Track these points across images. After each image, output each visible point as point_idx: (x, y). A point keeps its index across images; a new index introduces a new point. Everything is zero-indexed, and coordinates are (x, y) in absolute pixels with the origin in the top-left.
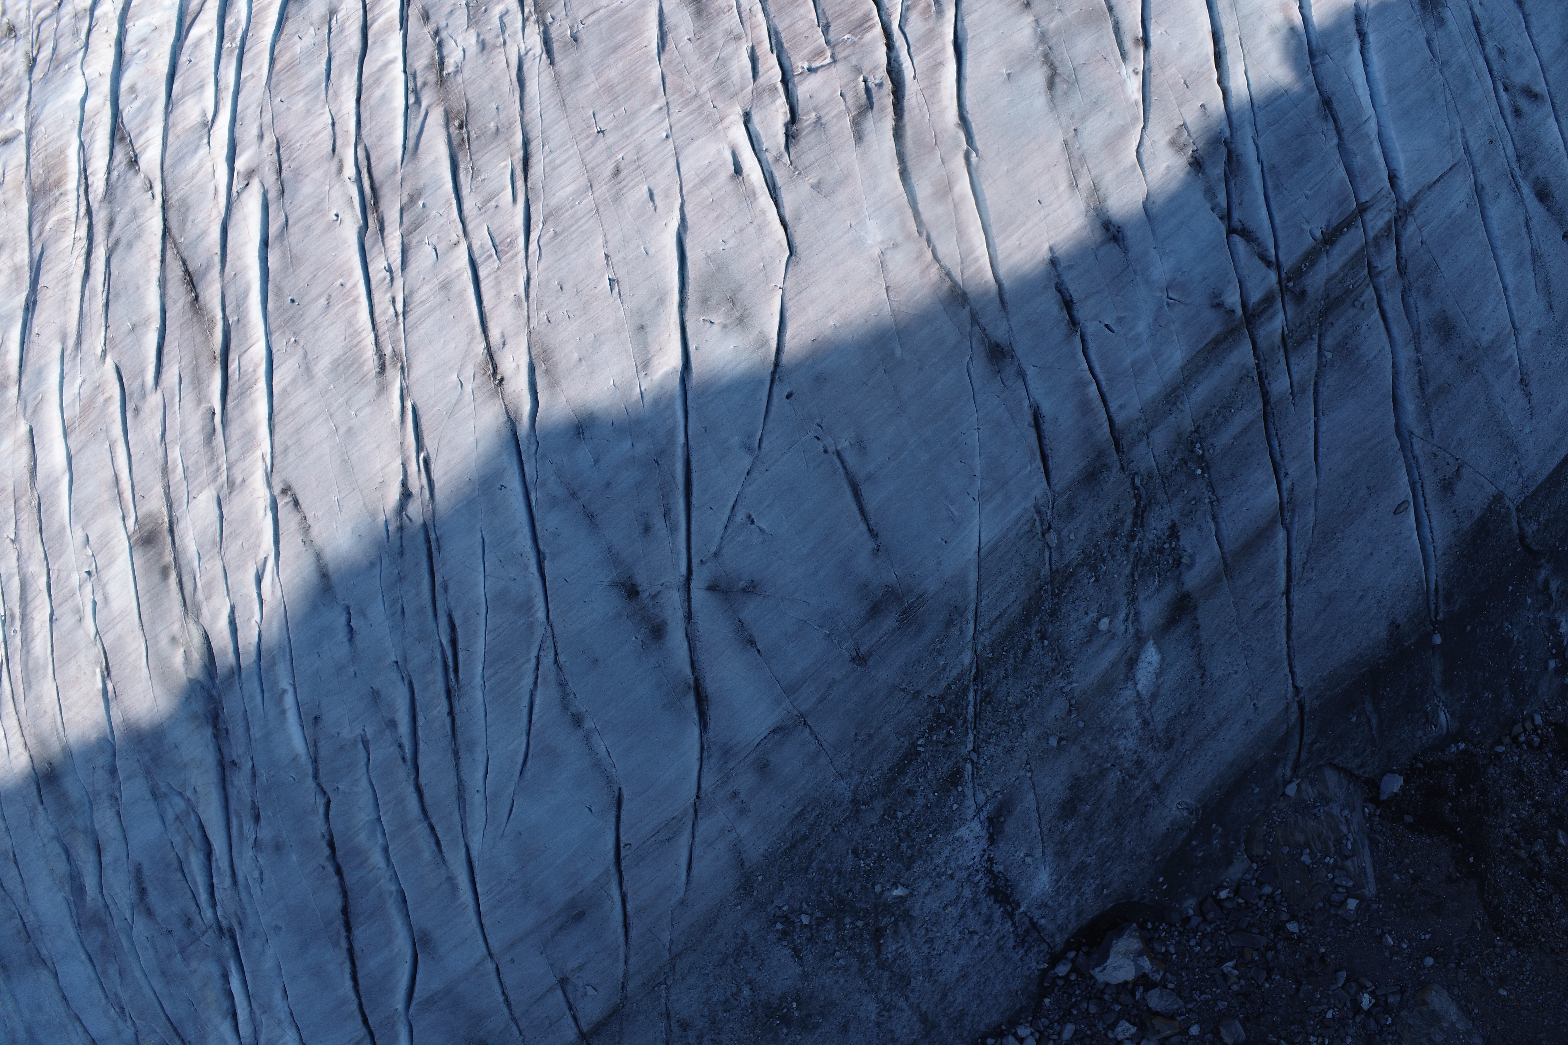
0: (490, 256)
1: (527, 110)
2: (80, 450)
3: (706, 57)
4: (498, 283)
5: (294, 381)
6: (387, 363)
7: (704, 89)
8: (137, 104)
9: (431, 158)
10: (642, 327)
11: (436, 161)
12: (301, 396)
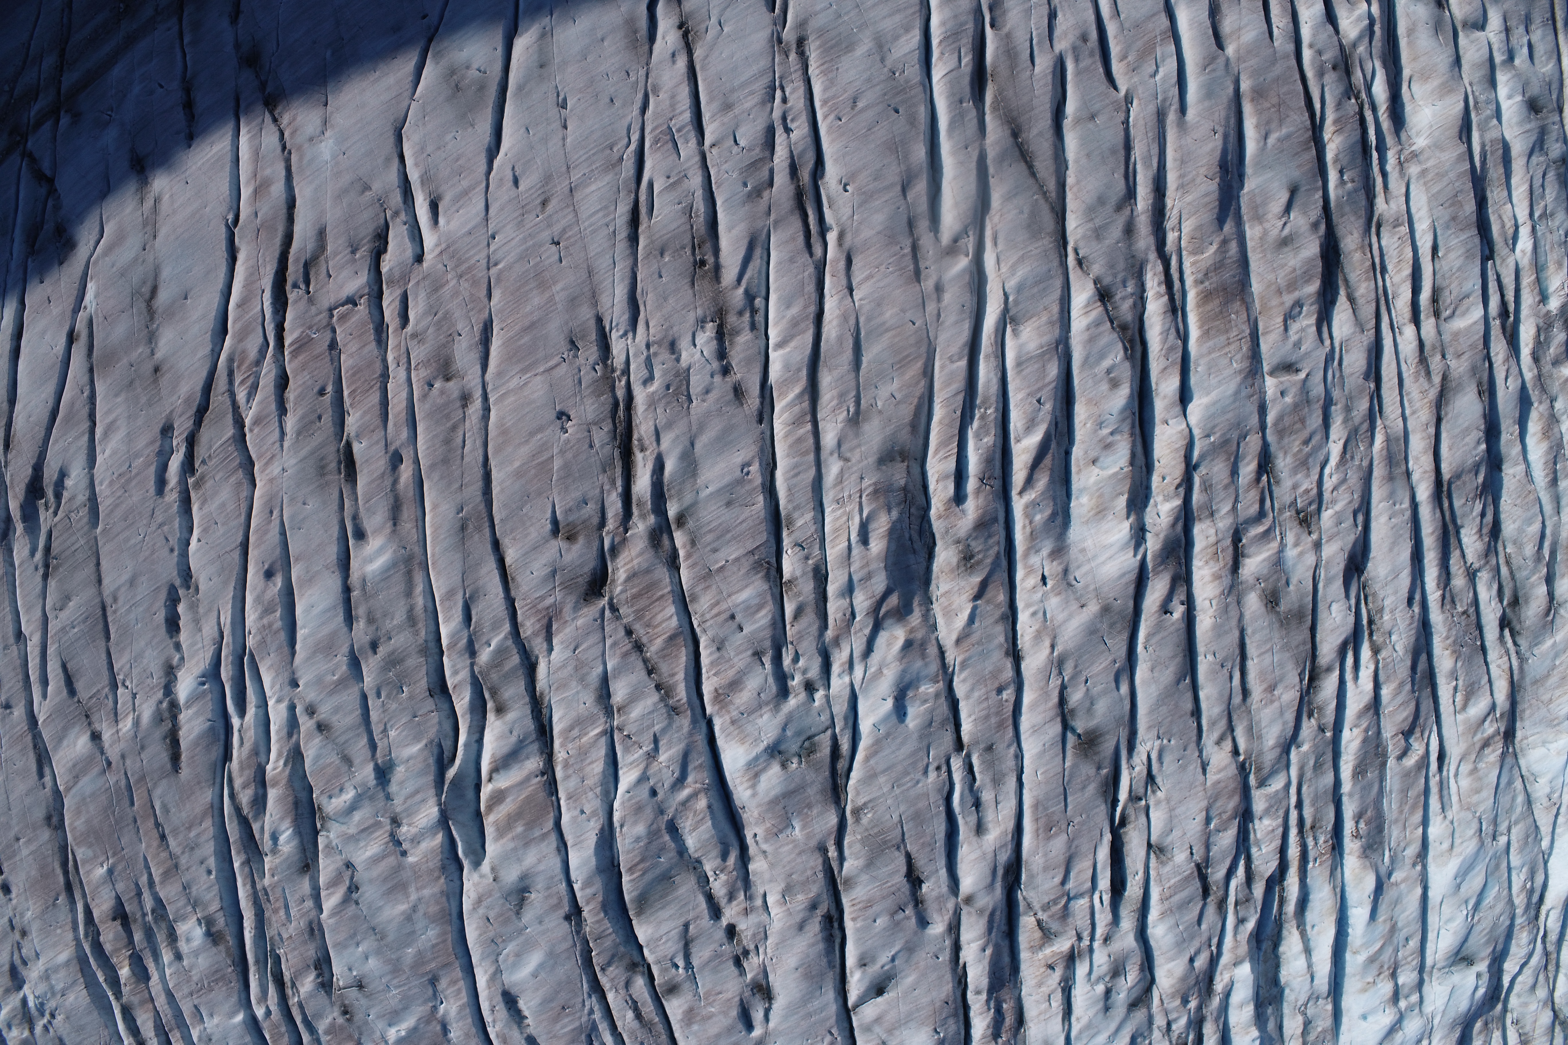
0: (679, 131)
1: (628, 269)
2: (1154, 15)
3: (447, 316)
4: (673, 106)
5: (896, 38)
6: (794, 46)
7: (453, 283)
8: (1107, 363)
9: (735, 232)
10: (541, 66)
11: (730, 229)
12: (888, 25)
